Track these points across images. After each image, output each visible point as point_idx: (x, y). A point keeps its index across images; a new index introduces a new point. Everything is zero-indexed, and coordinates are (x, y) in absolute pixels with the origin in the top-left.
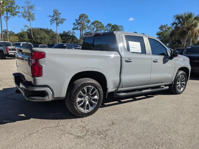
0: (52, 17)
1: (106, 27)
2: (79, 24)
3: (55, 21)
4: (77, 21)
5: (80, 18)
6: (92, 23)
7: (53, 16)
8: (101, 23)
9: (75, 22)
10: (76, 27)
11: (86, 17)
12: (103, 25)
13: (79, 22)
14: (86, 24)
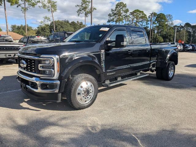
0: (80, 7)
1: (149, 18)
2: (115, 14)
3: (83, 11)
4: (114, 12)
5: (116, 8)
6: (131, 13)
7: (82, 6)
8: (143, 12)
9: (111, 13)
10: (112, 18)
11: (125, 6)
12: (145, 14)
13: (115, 12)
14: (124, 14)
